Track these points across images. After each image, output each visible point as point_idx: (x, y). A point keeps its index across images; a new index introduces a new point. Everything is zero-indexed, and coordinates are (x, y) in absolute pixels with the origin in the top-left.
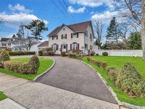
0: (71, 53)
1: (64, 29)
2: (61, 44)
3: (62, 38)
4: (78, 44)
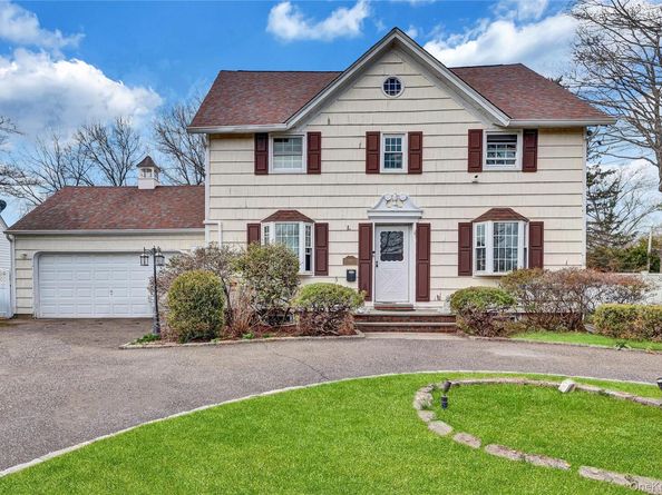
1: (392, 86)
2: (363, 217)
3: (372, 168)
4: (532, 224)
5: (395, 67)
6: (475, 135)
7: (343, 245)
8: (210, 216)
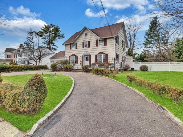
0: (96, 67)
1: (86, 34)
2: (82, 54)
3: (83, 47)
4: (106, 54)
5: (86, 32)
6: (97, 41)
7: (80, 59)
8: (65, 55)
